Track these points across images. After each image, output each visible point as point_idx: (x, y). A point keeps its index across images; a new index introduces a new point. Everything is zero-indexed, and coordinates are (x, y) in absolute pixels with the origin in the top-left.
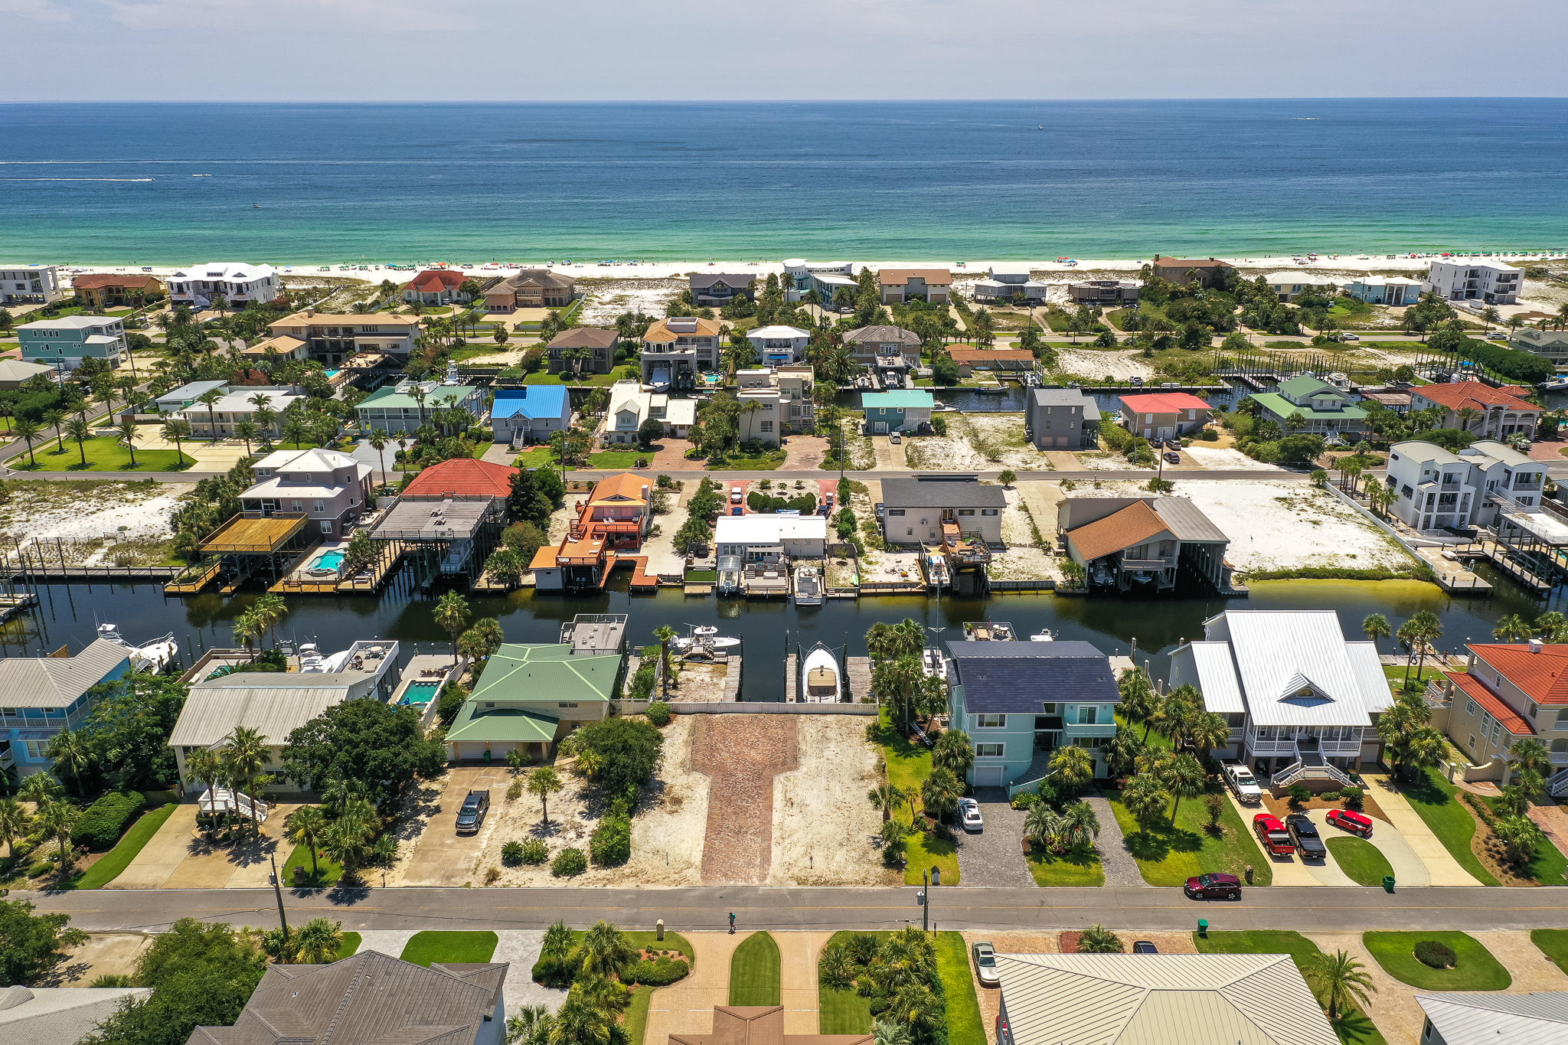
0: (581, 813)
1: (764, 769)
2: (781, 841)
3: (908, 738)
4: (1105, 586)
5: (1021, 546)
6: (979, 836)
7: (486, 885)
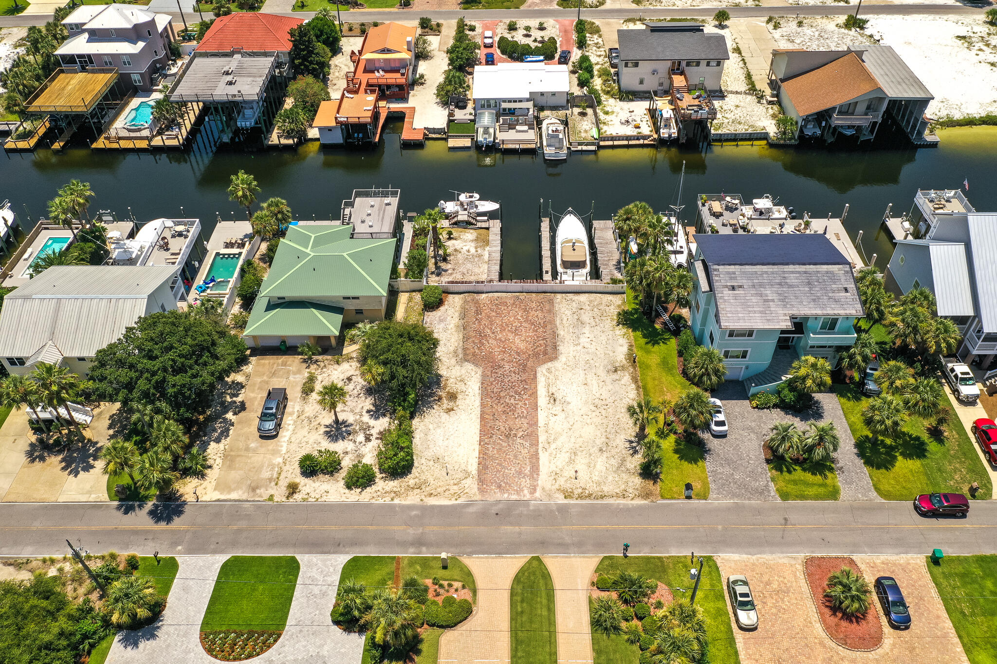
0: (368, 411)
1: (528, 359)
2: (547, 446)
3: (654, 322)
4: (813, 137)
5: (737, 93)
6: (724, 440)
7: (288, 498)
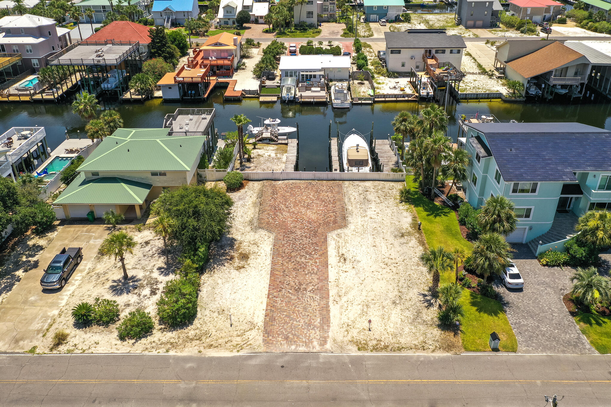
0: (159, 269)
1: (319, 227)
3: (433, 200)
4: (536, 96)
5: (473, 74)
6: (521, 294)
7: (51, 350)
